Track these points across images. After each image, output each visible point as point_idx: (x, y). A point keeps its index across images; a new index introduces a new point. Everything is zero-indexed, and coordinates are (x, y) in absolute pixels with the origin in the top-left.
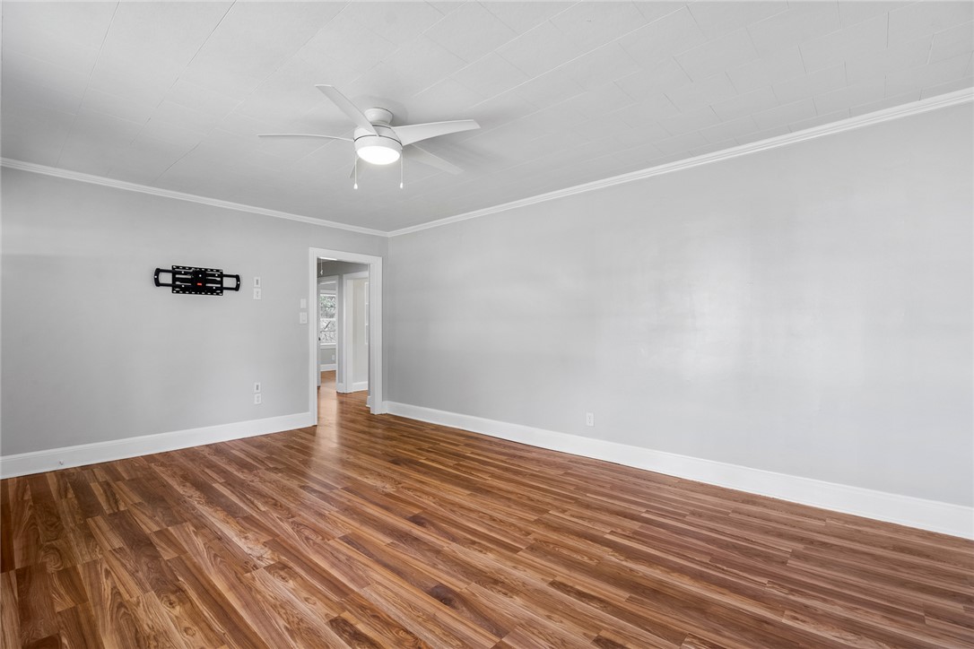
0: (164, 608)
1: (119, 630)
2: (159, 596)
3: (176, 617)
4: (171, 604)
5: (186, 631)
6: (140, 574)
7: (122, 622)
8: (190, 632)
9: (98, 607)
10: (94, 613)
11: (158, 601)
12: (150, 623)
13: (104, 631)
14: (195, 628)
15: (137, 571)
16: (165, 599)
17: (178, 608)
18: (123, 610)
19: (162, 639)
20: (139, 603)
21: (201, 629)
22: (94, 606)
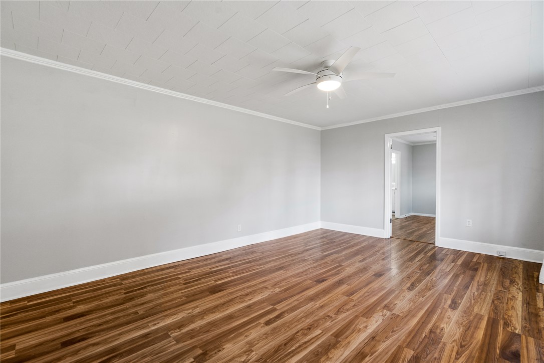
0: (447, 330)
1: (472, 336)
2: (442, 336)
3: (447, 324)
4: (442, 330)
5: (450, 318)
6: (436, 355)
7: (468, 339)
8: (449, 317)
9: (473, 355)
10: (477, 354)
11: (445, 335)
12: (458, 330)
13: (478, 342)
14: (446, 316)
15: (435, 359)
16: (442, 333)
17: (442, 326)
18: (463, 344)
19: (460, 322)
20: (454, 341)
21: (444, 315)
22: (474, 357)
